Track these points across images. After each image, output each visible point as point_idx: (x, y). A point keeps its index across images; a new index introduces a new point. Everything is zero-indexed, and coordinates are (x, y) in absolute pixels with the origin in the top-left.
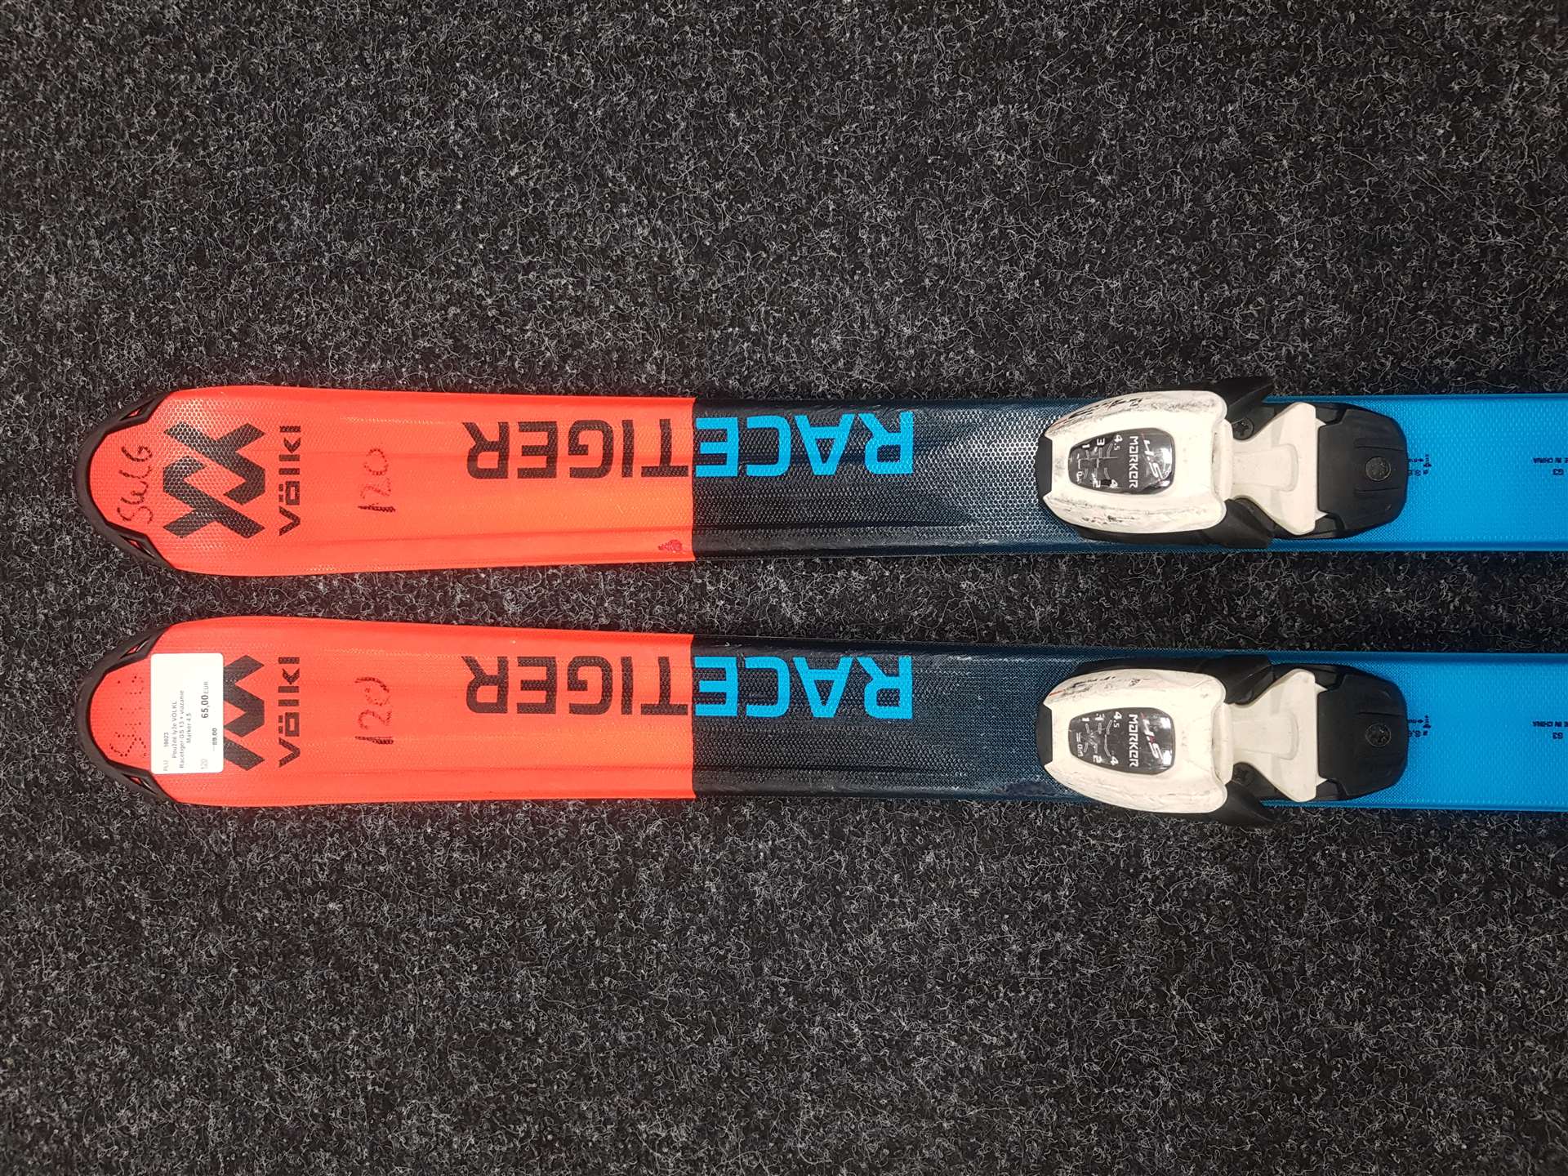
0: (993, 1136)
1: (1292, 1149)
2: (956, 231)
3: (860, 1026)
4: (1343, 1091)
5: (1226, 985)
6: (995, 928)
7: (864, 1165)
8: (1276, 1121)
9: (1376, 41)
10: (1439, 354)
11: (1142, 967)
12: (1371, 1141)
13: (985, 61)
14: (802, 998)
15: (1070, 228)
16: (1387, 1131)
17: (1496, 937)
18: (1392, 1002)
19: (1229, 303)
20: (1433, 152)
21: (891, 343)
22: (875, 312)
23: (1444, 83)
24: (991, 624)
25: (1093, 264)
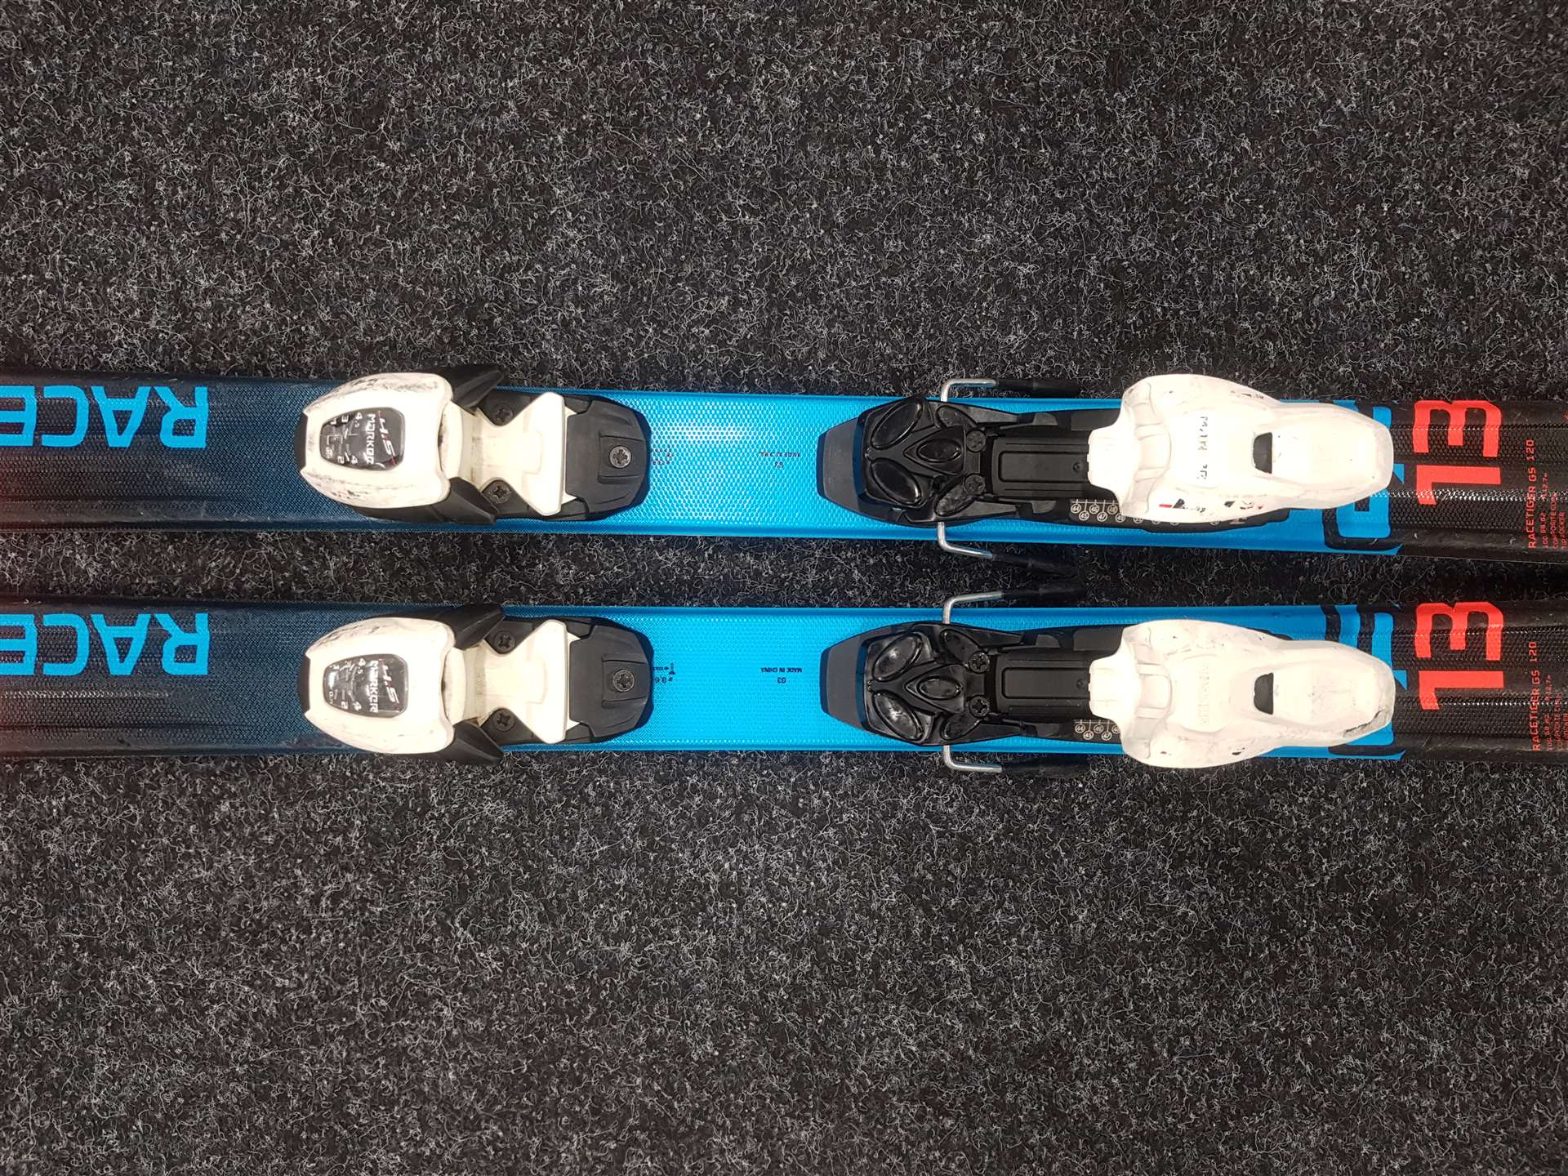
0: (286, 1077)
1: (565, 1068)
2: (252, 188)
3: (155, 978)
4: (611, 1010)
5: (505, 915)
6: (289, 874)
7: (159, 1116)
8: (552, 1043)
9: (642, 28)
10: (697, 323)
11: (428, 902)
12: (635, 1055)
13: (280, 25)
14: (96, 951)
15: (362, 190)
16: (651, 1044)
17: (746, 856)
18: (656, 921)
19: (509, 268)
20: (691, 135)
21: (188, 293)
22: (171, 263)
24: (287, 574)
25: (383, 226)
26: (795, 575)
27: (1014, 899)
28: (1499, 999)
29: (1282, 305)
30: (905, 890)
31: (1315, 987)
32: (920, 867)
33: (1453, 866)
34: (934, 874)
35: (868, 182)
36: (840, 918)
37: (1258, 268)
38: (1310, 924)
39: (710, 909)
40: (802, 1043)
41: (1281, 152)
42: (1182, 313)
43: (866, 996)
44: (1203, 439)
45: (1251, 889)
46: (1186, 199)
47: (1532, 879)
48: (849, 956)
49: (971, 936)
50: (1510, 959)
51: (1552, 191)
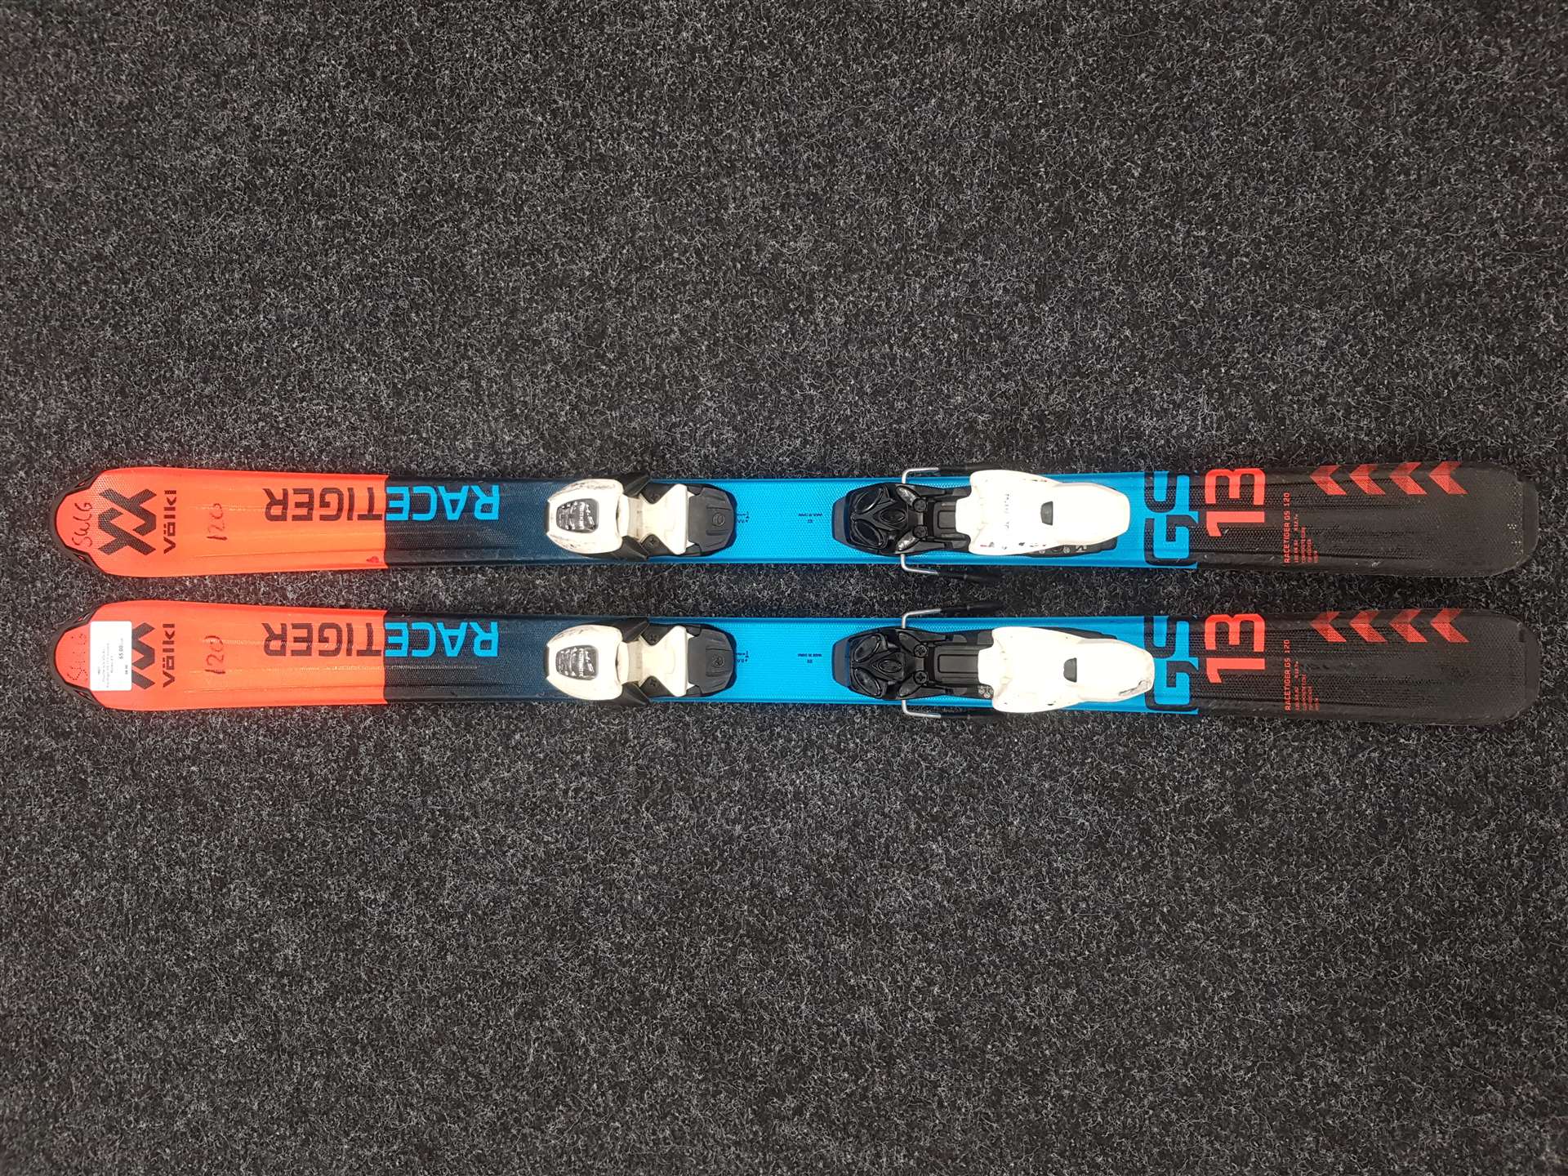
23: (786, 304)
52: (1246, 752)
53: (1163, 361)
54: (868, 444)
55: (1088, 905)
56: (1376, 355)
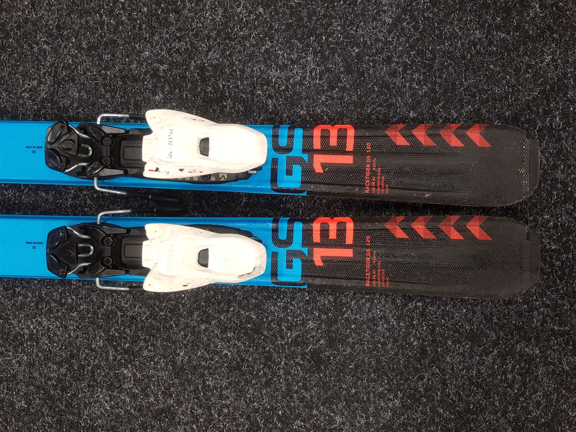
26: (63, 201)
27: (153, 345)
28: (368, 398)
29: (276, 83)
30: (106, 340)
31: (283, 389)
32: (113, 330)
33: (347, 337)
34: (119, 333)
35: (97, 29)
36: (79, 351)
37: (266, 66)
38: (282, 360)
39: (25, 345)
40: (62, 404)
41: (277, 14)
42: (231, 87)
43: (88, 385)
44: (170, 140)
45: (256, 343)
46: (234, 36)
47: (384, 344)
48: (82, 367)
49: (134, 360)
50: (374, 381)
51: (403, 29)
52: (335, 302)
53: (284, 31)
54: (84, 85)
55: (229, 410)
56: (424, 30)
